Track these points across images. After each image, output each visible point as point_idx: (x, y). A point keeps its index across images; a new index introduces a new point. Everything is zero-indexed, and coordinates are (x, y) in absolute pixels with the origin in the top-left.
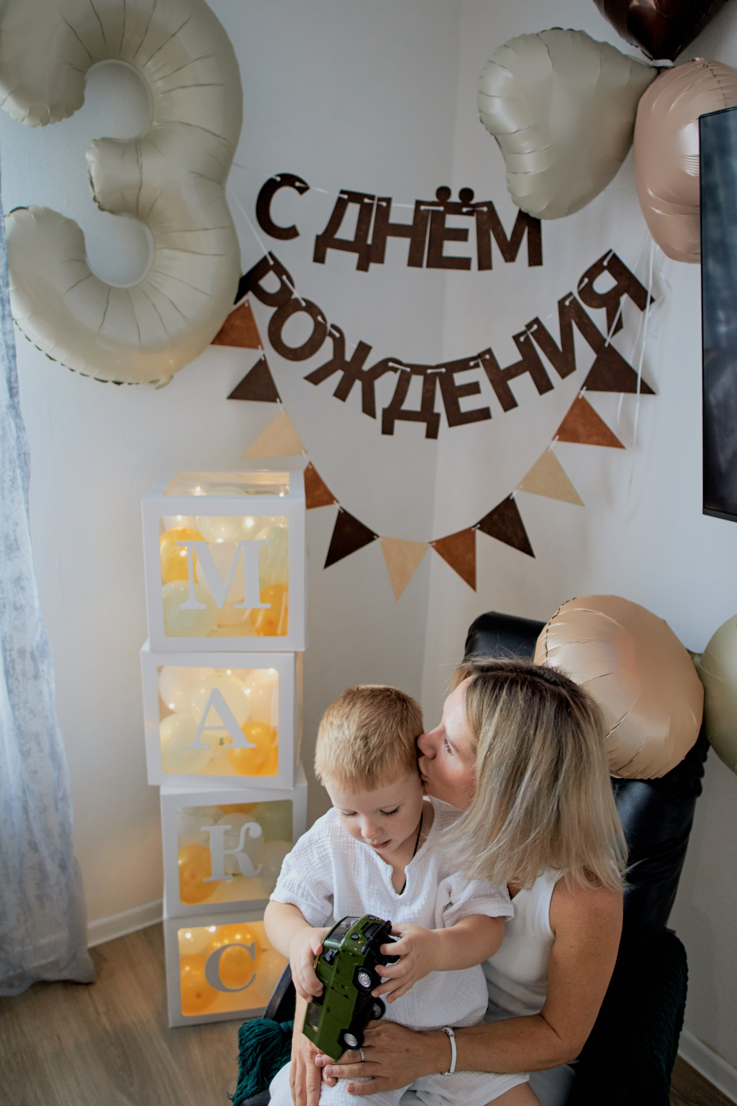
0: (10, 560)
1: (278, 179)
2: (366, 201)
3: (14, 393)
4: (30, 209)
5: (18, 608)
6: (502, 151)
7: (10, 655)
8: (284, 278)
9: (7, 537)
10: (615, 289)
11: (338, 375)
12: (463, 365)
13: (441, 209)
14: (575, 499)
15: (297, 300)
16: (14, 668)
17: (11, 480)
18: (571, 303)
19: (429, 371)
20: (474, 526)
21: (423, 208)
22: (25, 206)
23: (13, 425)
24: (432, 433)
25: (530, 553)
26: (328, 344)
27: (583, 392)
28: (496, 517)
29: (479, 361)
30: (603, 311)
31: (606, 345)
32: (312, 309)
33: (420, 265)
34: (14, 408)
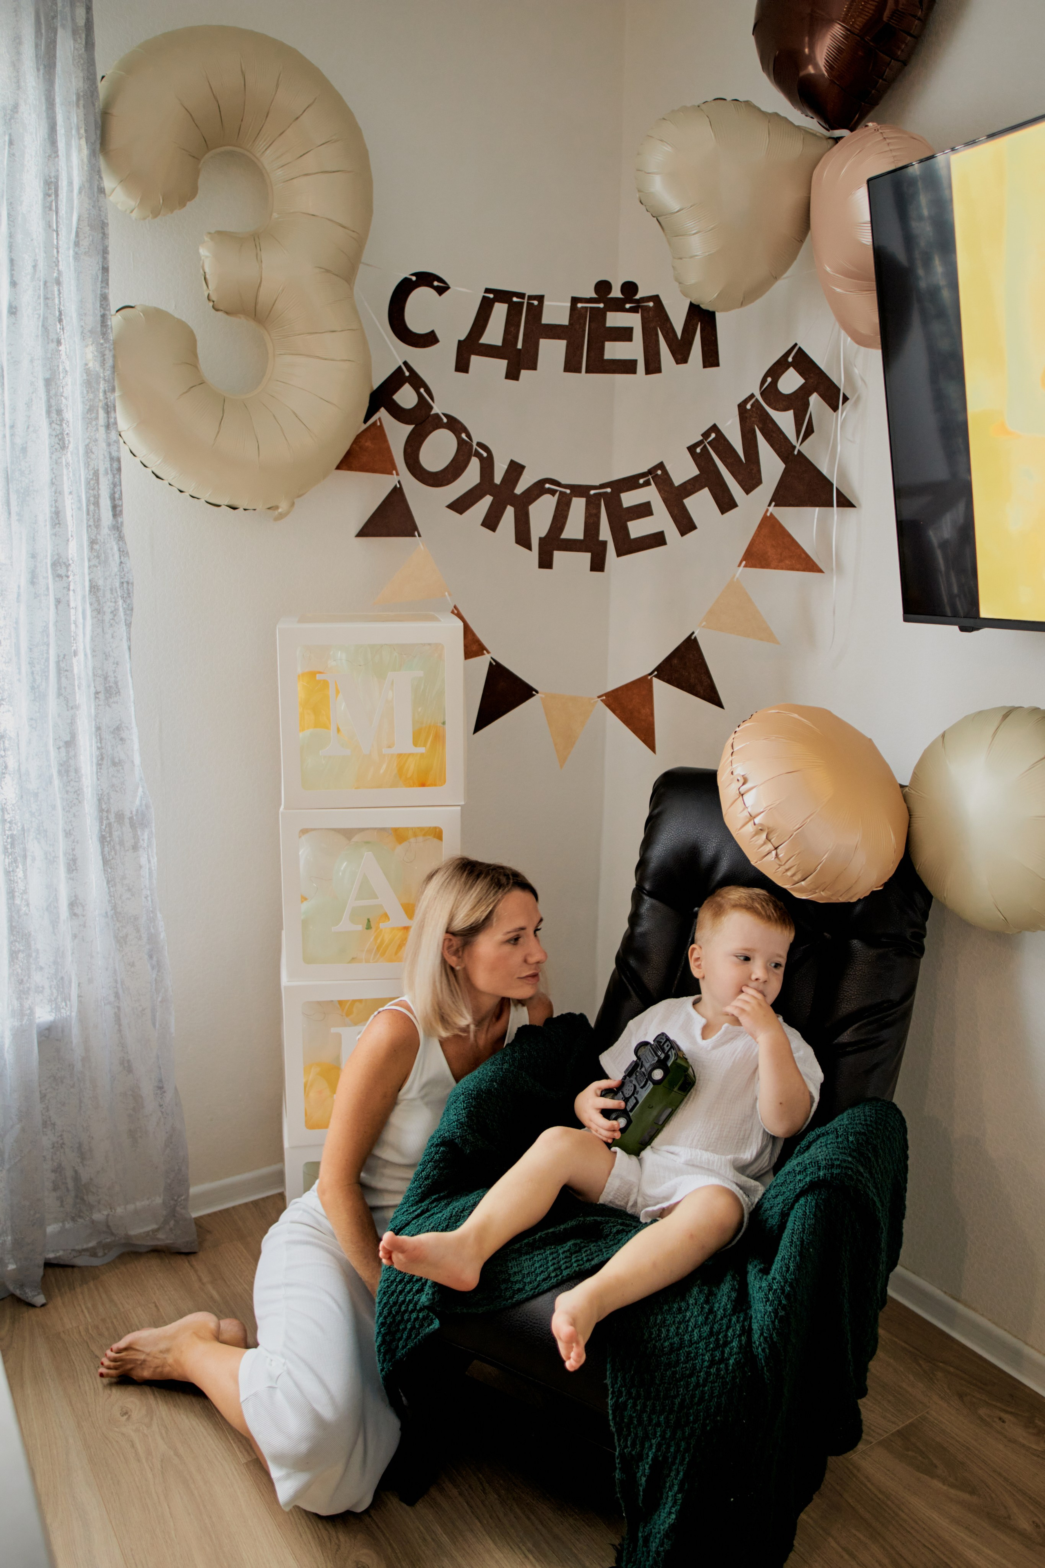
0: (109, 706)
1: (414, 278)
2: (515, 299)
3: (117, 512)
4: (138, 308)
5: (116, 764)
6: (666, 235)
7: (108, 818)
8: (422, 390)
9: (106, 678)
10: (802, 388)
11: (488, 500)
12: (631, 483)
13: (601, 305)
14: (770, 637)
15: (437, 415)
16: (111, 836)
17: (112, 612)
18: (752, 406)
19: (592, 492)
20: (650, 674)
21: (579, 305)
22: (133, 305)
23: (116, 548)
24: (598, 565)
25: (719, 704)
26: (475, 463)
27: (771, 509)
28: (675, 661)
29: (650, 477)
30: (791, 413)
31: (796, 453)
32: (454, 425)
33: (578, 370)
34: (117, 528)
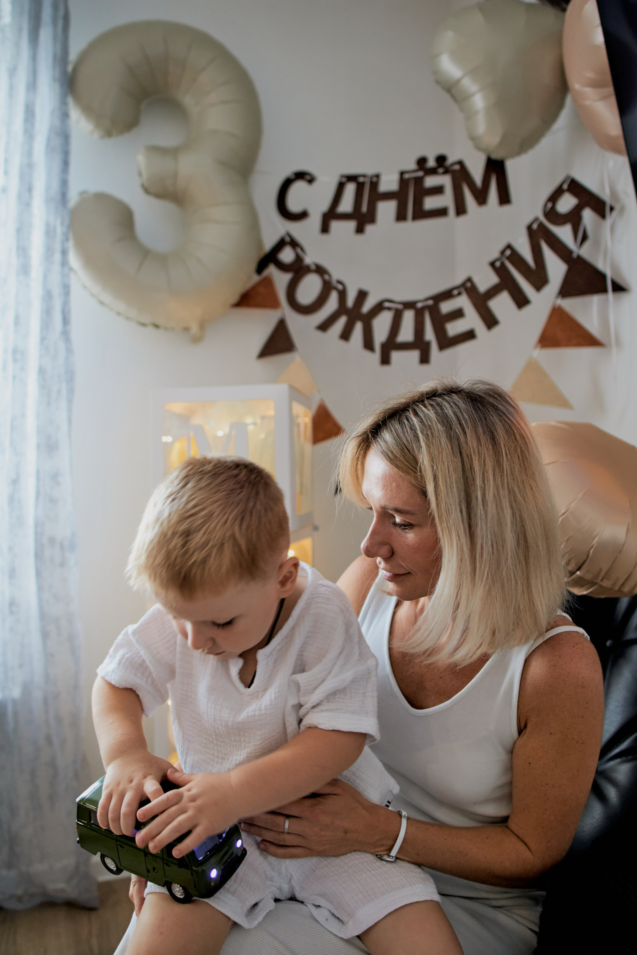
0: (50, 457)
1: (293, 176)
2: (361, 180)
3: (67, 322)
5: (53, 501)
6: (458, 104)
7: (42, 540)
8: (298, 249)
9: (48, 437)
10: (576, 206)
11: (342, 321)
12: (447, 295)
13: (420, 174)
14: (565, 404)
15: (308, 265)
16: (43, 553)
18: (538, 226)
19: (419, 305)
21: (406, 176)
22: (88, 191)
23: (64, 347)
24: (425, 359)
26: (334, 294)
27: (559, 301)
29: (462, 290)
30: (568, 227)
31: (575, 256)
32: (320, 270)
33: (406, 219)
34: (66, 334)
